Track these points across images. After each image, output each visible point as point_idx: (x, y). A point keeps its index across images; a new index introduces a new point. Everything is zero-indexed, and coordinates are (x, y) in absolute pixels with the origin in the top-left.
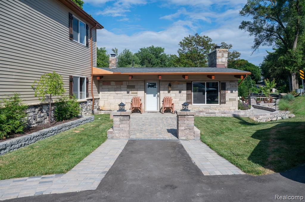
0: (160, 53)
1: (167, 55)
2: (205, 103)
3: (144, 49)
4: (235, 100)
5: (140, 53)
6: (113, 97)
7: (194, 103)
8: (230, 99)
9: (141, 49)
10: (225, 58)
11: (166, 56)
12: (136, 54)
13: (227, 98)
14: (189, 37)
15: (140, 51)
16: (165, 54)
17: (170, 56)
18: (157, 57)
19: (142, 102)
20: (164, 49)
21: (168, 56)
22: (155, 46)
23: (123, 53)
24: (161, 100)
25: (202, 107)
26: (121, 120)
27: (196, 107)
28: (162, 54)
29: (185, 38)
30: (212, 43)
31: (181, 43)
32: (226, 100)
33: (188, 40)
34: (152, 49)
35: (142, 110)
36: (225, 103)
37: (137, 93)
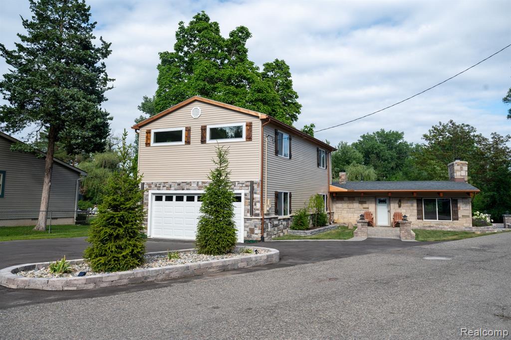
0: (396, 141)
1: (409, 144)
2: (436, 219)
3: (367, 136)
4: (468, 216)
5: (361, 142)
6: (346, 212)
7: (425, 219)
8: (463, 216)
9: (363, 137)
10: (464, 172)
11: (407, 146)
12: (355, 145)
13: (460, 215)
14: (439, 125)
15: (362, 140)
16: (406, 142)
17: (414, 146)
18: (391, 149)
19: (374, 216)
20: (403, 133)
21: (411, 145)
22: (387, 131)
23: (338, 147)
24: (392, 215)
25: (433, 223)
26: (362, 225)
27: (427, 222)
28: (400, 143)
29: (433, 127)
30: (476, 134)
31: (425, 136)
32: (459, 216)
33: (437, 130)
34: (382, 134)
35: (374, 224)
36: (457, 219)
37: (368, 208)
